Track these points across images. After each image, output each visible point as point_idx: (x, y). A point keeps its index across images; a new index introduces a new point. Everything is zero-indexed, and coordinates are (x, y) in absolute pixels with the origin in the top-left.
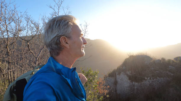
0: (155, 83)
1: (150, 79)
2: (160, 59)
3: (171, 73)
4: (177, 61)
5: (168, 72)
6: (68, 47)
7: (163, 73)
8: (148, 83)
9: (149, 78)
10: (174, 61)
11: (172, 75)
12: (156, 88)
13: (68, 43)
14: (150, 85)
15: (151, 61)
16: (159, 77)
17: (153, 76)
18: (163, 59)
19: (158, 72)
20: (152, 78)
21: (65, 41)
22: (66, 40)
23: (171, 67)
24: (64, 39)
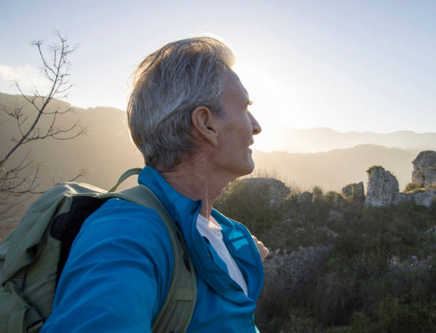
0: (292, 265)
1: (281, 253)
2: (311, 191)
3: (333, 232)
4: (348, 195)
5: (325, 228)
6: (215, 142)
7: (315, 232)
8: (275, 266)
9: (278, 251)
10: (342, 195)
11: (335, 235)
12: (295, 279)
13: (215, 127)
14: (279, 272)
15: (287, 199)
16: (304, 245)
17: (288, 243)
18: (318, 191)
19: (302, 229)
20: (285, 251)
21: (205, 123)
22: (207, 120)
23: (334, 213)
24: (202, 116)
